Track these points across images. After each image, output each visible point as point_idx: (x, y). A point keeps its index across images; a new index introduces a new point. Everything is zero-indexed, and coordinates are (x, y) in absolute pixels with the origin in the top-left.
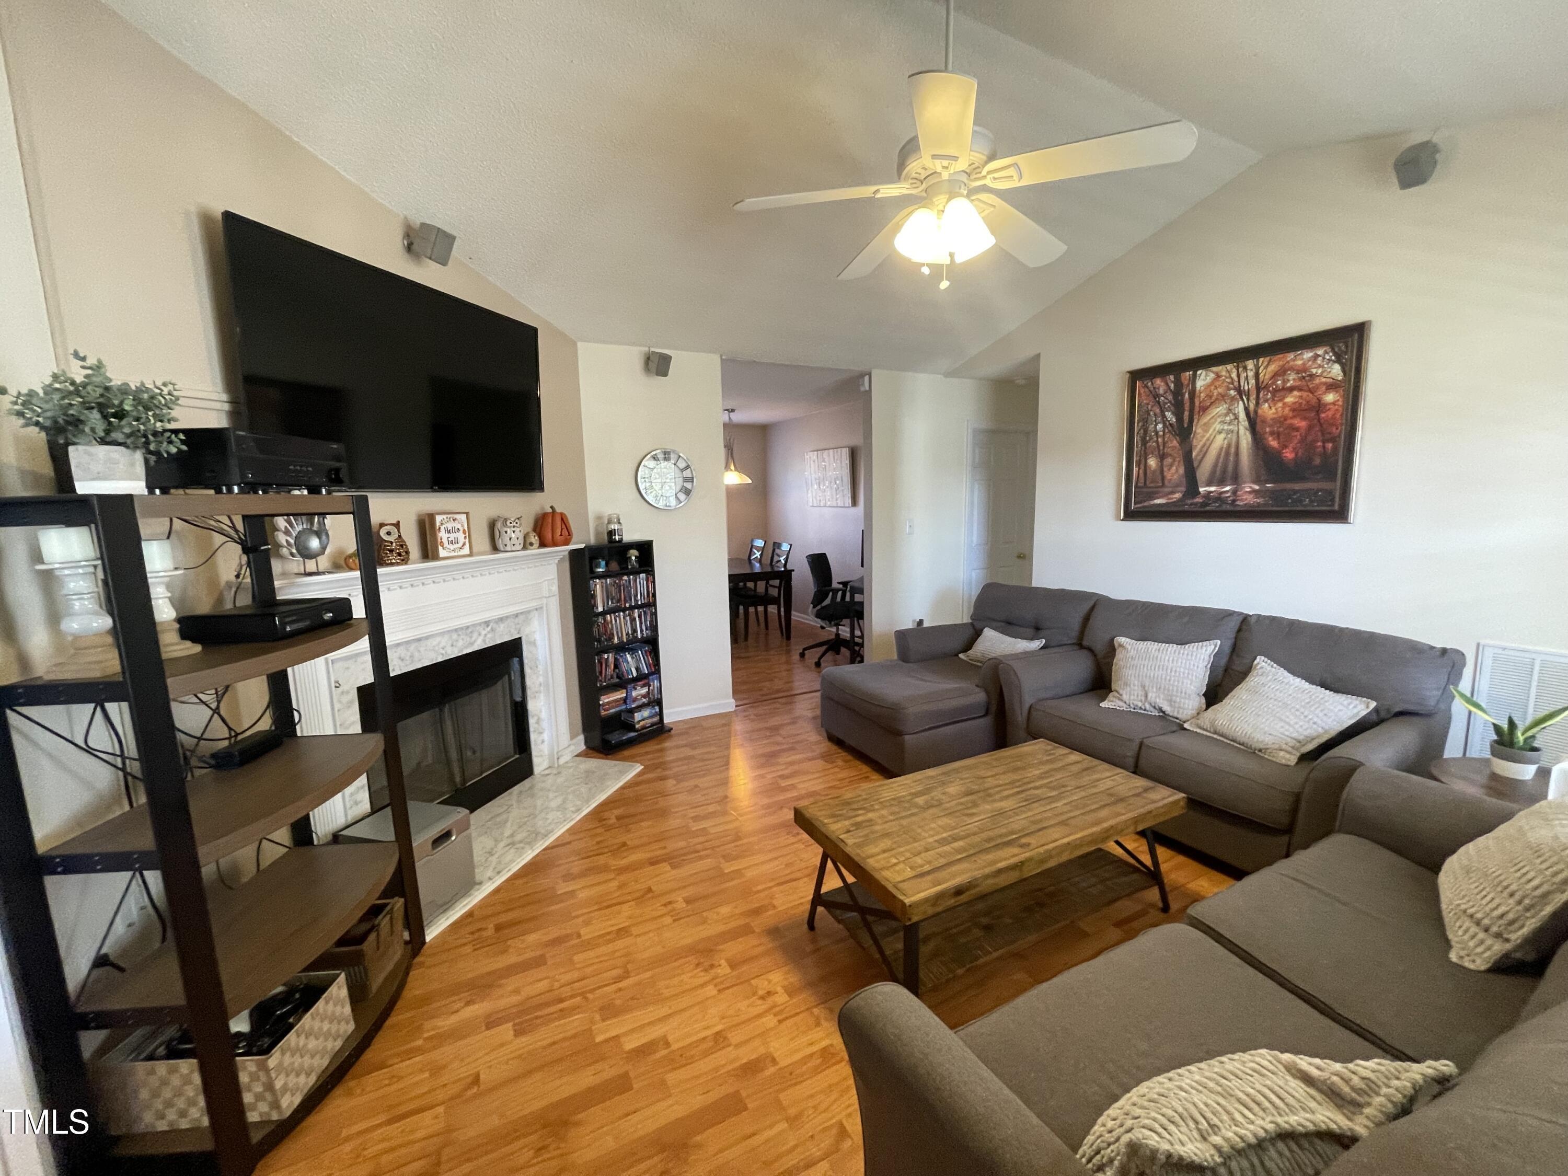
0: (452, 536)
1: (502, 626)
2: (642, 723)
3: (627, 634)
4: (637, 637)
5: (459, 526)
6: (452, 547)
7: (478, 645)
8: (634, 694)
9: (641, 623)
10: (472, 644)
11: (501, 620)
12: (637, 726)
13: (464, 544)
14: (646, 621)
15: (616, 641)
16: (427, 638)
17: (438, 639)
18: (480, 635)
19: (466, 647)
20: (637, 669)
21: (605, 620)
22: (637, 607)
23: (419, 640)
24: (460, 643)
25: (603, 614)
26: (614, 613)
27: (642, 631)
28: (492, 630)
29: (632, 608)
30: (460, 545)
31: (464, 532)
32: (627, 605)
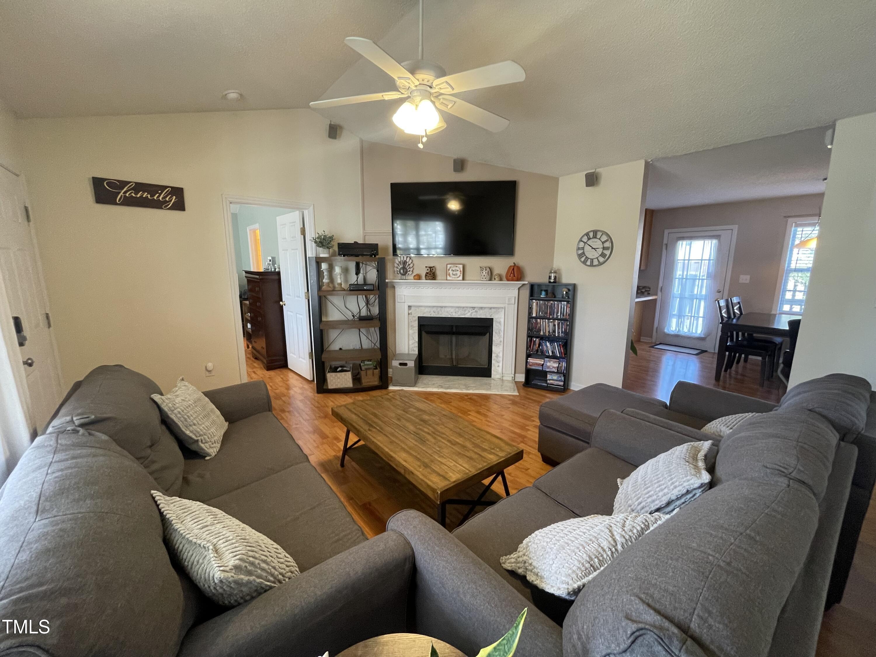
0: (454, 273)
1: (481, 311)
2: (551, 381)
3: (549, 332)
4: (555, 335)
5: (458, 269)
6: (454, 276)
7: (468, 315)
8: (548, 364)
9: (559, 328)
10: (465, 315)
11: (481, 308)
12: (548, 381)
13: (460, 276)
14: (562, 328)
15: (542, 333)
16: (445, 307)
17: (450, 309)
18: (469, 312)
19: (462, 315)
20: (553, 352)
21: (536, 321)
22: (558, 320)
23: (442, 307)
24: (459, 313)
25: (536, 318)
26: (543, 319)
27: (558, 333)
28: (476, 311)
29: (554, 319)
30: (458, 276)
31: (460, 271)
32: (551, 317)
